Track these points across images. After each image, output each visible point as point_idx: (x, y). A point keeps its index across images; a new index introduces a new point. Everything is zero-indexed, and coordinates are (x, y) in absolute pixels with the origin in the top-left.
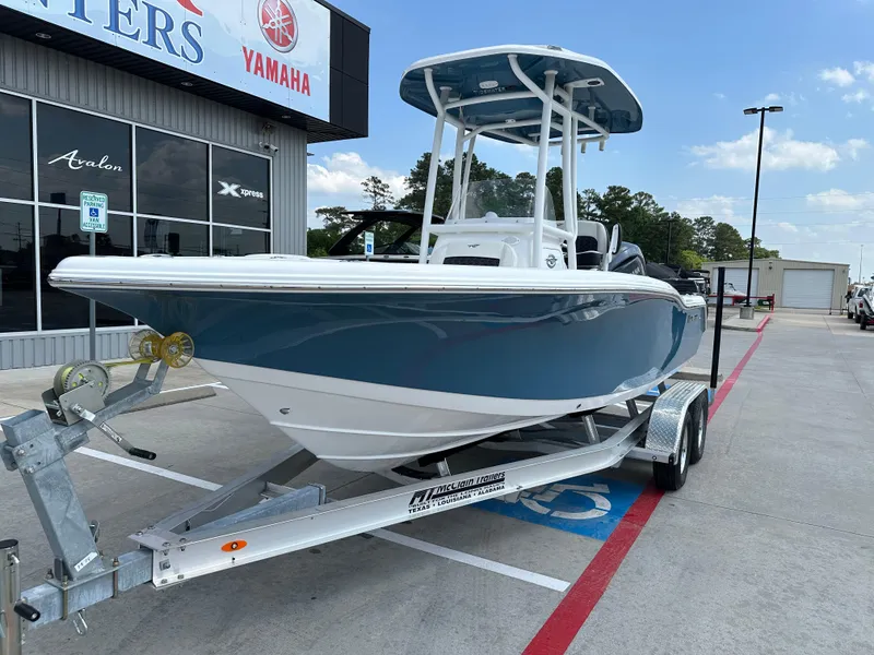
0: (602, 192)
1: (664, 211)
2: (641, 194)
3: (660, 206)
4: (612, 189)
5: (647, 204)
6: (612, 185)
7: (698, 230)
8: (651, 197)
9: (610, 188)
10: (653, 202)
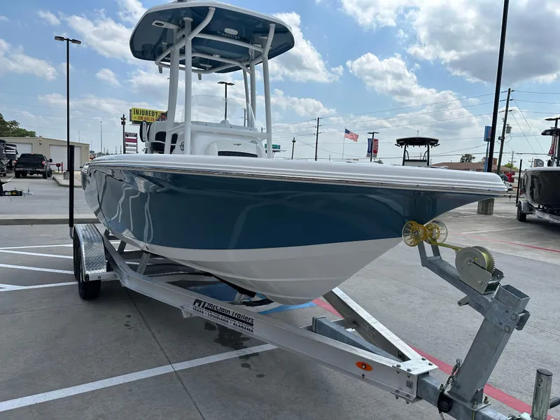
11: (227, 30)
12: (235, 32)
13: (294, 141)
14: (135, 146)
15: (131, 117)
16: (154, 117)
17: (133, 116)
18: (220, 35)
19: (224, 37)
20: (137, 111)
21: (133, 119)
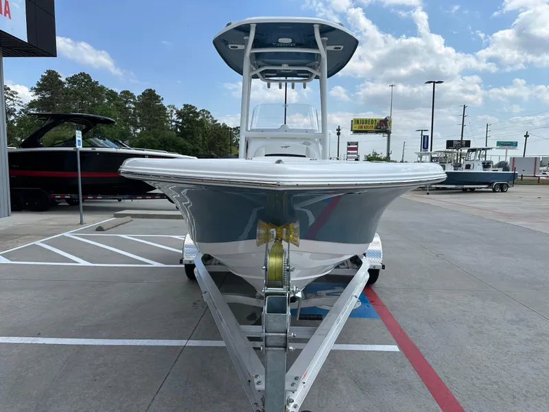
0: (180, 107)
1: (218, 122)
2: (203, 110)
3: (215, 119)
4: (186, 106)
5: (207, 117)
6: (186, 103)
7: (236, 134)
8: (209, 113)
9: (184, 105)
10: (211, 116)
11: (281, 40)
12: (290, 40)
13: (527, 136)
14: (355, 154)
15: (352, 127)
16: (374, 125)
17: (354, 126)
18: (276, 46)
19: (280, 47)
20: (357, 121)
21: (354, 129)
